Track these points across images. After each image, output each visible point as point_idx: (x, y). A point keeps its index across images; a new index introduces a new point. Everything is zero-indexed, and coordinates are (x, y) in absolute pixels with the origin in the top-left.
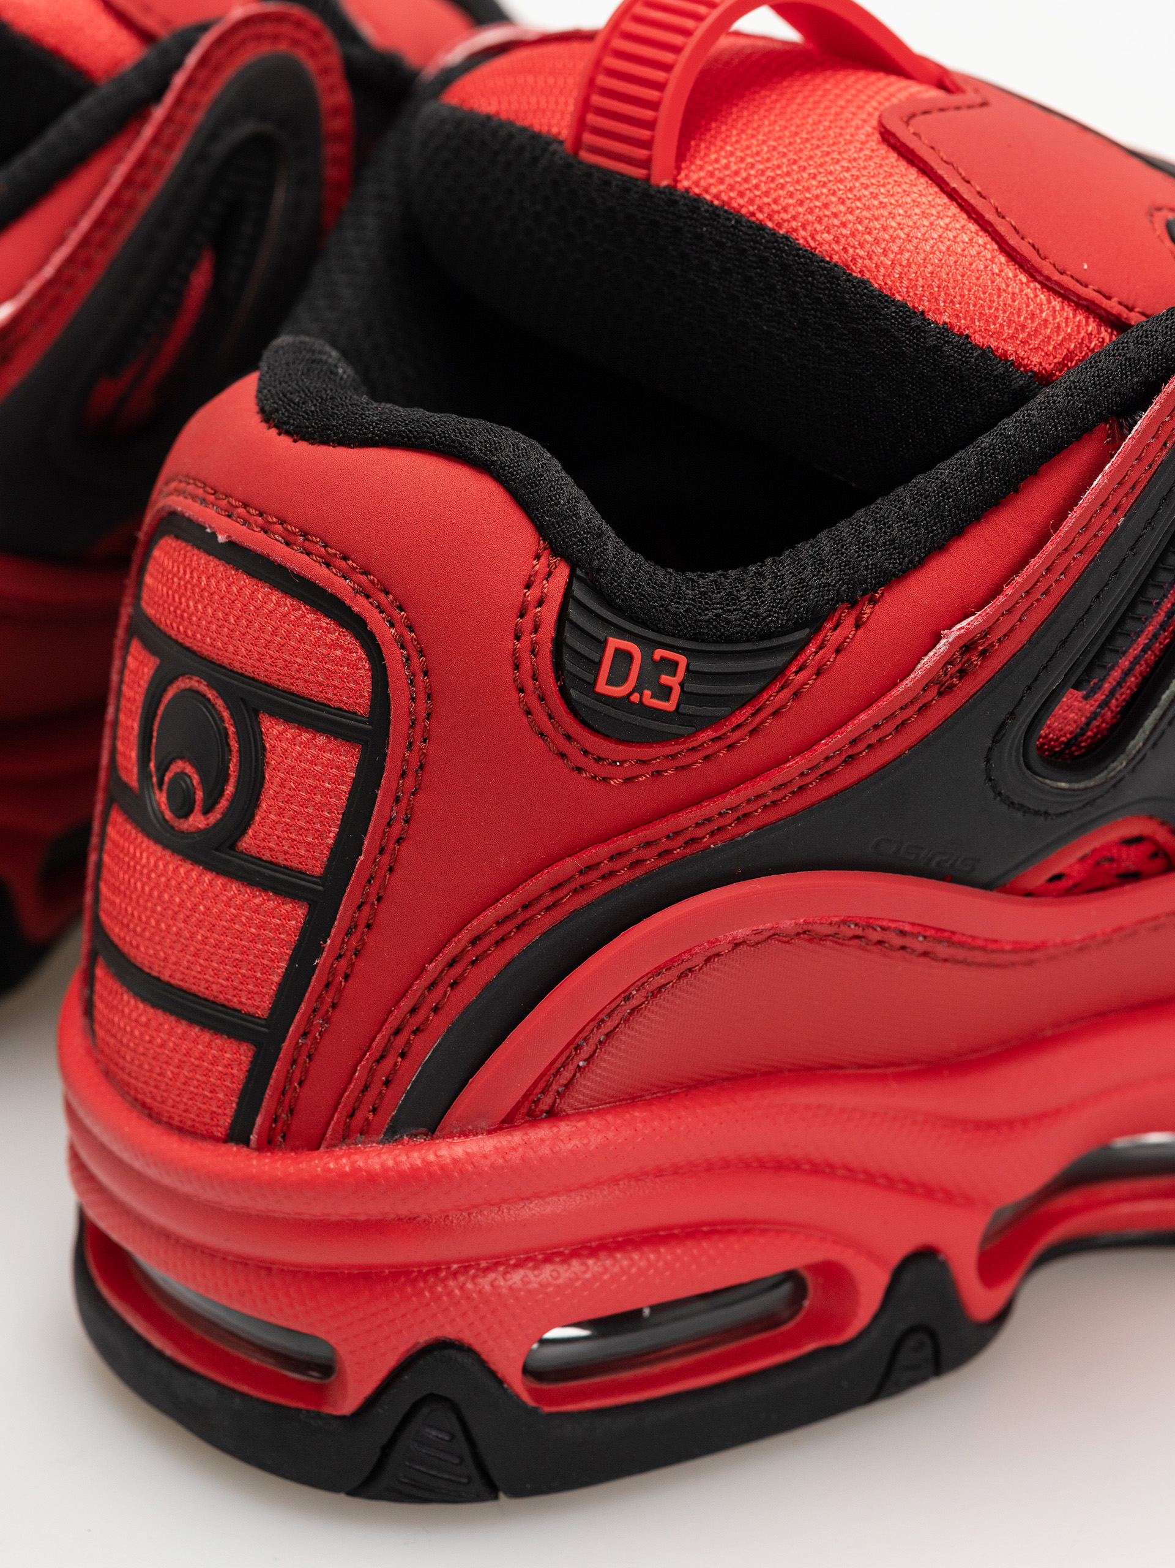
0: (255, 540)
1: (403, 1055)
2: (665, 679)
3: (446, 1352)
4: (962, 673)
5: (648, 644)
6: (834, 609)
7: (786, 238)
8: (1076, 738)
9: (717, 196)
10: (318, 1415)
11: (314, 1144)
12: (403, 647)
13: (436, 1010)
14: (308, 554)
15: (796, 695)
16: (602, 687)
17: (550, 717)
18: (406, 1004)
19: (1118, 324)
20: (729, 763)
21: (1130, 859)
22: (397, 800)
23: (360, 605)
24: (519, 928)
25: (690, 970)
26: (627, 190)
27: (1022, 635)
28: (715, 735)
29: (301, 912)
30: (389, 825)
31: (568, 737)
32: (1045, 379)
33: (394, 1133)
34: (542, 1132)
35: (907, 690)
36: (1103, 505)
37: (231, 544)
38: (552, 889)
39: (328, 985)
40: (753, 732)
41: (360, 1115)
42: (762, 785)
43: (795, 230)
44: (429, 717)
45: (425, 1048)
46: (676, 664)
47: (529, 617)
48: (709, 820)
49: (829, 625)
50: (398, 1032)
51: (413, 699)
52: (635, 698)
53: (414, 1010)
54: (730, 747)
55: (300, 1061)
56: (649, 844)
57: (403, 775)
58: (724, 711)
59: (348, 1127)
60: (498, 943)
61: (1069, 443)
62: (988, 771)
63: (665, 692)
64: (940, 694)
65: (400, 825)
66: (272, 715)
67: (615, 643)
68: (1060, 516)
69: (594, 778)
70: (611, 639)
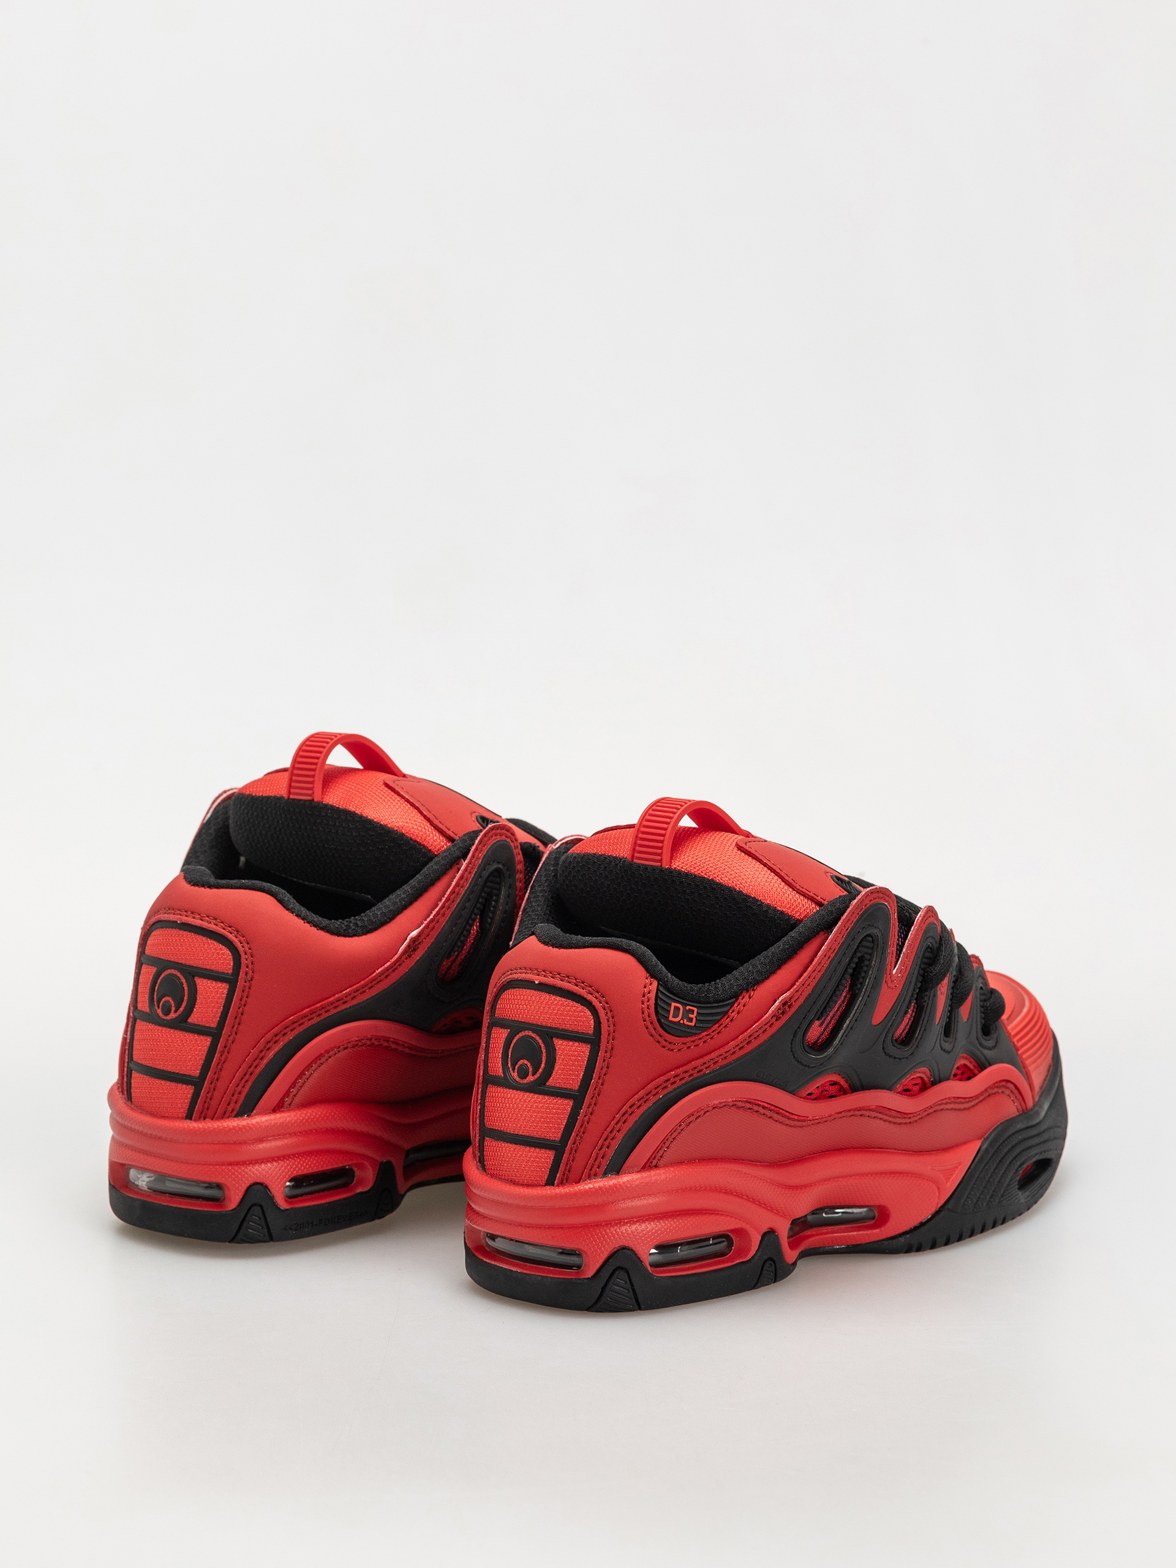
0: (549, 980)
1: (608, 1147)
2: (690, 1016)
3: (624, 1250)
4: (783, 1013)
5: (684, 1005)
6: (742, 993)
7: (712, 880)
8: (816, 1042)
9: (686, 869)
10: (579, 1279)
11: (578, 1182)
12: (604, 1009)
13: (618, 1131)
14: (570, 983)
15: (732, 1020)
16: (671, 1018)
17: (654, 1029)
18: (609, 1129)
19: (820, 904)
20: (712, 1044)
21: (833, 1090)
22: (604, 1060)
23: (589, 997)
24: (645, 1102)
25: (699, 1116)
26: (655, 870)
27: (801, 1001)
28: (707, 1033)
29: (571, 1103)
30: (601, 1069)
31: (660, 1036)
32: (800, 921)
33: (606, 1174)
34: (653, 1173)
35: (767, 1018)
36: (809, 977)
37: (540, 984)
38: (655, 1088)
39: (581, 1126)
40: (719, 1033)
41: (593, 1170)
42: (722, 1051)
43: (715, 877)
44: (614, 1032)
45: (615, 1145)
46: (693, 1011)
47: (646, 997)
48: (705, 1063)
49: (741, 998)
50: (606, 1139)
51: (609, 1027)
52: (682, 1022)
53: (611, 1132)
54: (712, 1038)
55: (572, 1153)
56: (686, 1072)
57: (606, 1052)
58: (710, 1025)
59: (589, 1175)
60: (638, 1107)
61: (812, 938)
62: (791, 1048)
63: (691, 1020)
64: (777, 1020)
65: (605, 1069)
66: (558, 1038)
67: (674, 1004)
68: (812, 960)
69: (668, 1049)
70: (673, 1003)
